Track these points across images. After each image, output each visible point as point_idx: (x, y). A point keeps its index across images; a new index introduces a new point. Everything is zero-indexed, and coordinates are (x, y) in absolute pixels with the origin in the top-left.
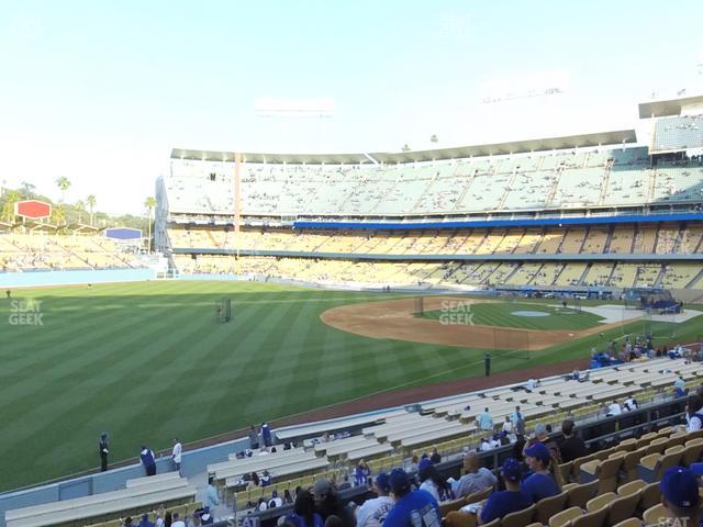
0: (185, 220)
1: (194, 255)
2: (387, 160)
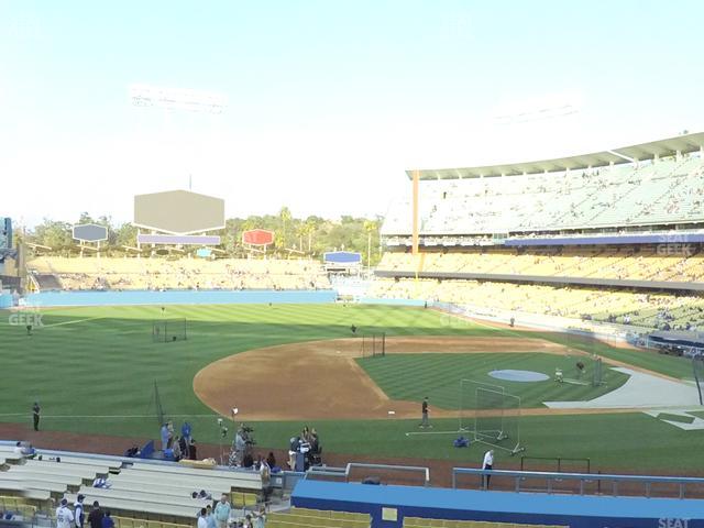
0: (396, 242)
1: (397, 278)
2: (641, 156)
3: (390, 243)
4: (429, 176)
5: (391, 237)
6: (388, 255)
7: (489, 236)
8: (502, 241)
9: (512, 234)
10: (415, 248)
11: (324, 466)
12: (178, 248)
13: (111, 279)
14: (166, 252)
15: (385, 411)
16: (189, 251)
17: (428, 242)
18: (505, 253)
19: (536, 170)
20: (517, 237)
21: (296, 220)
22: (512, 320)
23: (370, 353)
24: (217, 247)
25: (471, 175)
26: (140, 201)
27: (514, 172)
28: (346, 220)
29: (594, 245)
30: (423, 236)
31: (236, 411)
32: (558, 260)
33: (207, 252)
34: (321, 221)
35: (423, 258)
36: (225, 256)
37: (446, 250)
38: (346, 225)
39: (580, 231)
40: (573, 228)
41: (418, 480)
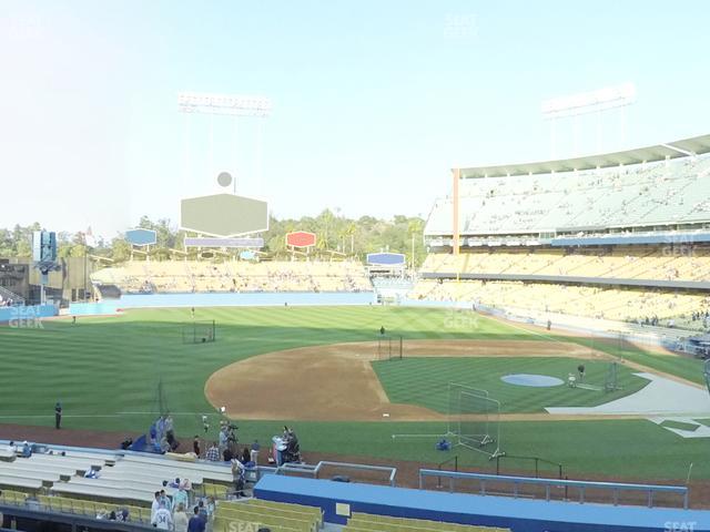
0: (441, 243)
1: (441, 280)
2: (698, 149)
3: (434, 243)
4: (475, 174)
5: (434, 237)
6: (431, 257)
7: (536, 235)
8: (549, 241)
9: (559, 233)
10: (456, 250)
11: (303, 464)
12: (223, 250)
13: (157, 282)
14: (211, 255)
15: (380, 413)
16: (234, 254)
17: (472, 242)
18: (553, 253)
19: (588, 165)
20: (563, 237)
21: (348, 220)
22: (549, 323)
23: (387, 356)
24: (262, 250)
25: (519, 172)
26: (187, 205)
27: (565, 168)
28: (401, 219)
29: (646, 244)
30: (469, 236)
31: (223, 409)
32: (608, 260)
33: (249, 255)
34: (374, 221)
35: (467, 260)
36: (269, 259)
37: (492, 250)
38: (400, 225)
39: (630, 229)
40: (623, 227)
41: (382, 480)
